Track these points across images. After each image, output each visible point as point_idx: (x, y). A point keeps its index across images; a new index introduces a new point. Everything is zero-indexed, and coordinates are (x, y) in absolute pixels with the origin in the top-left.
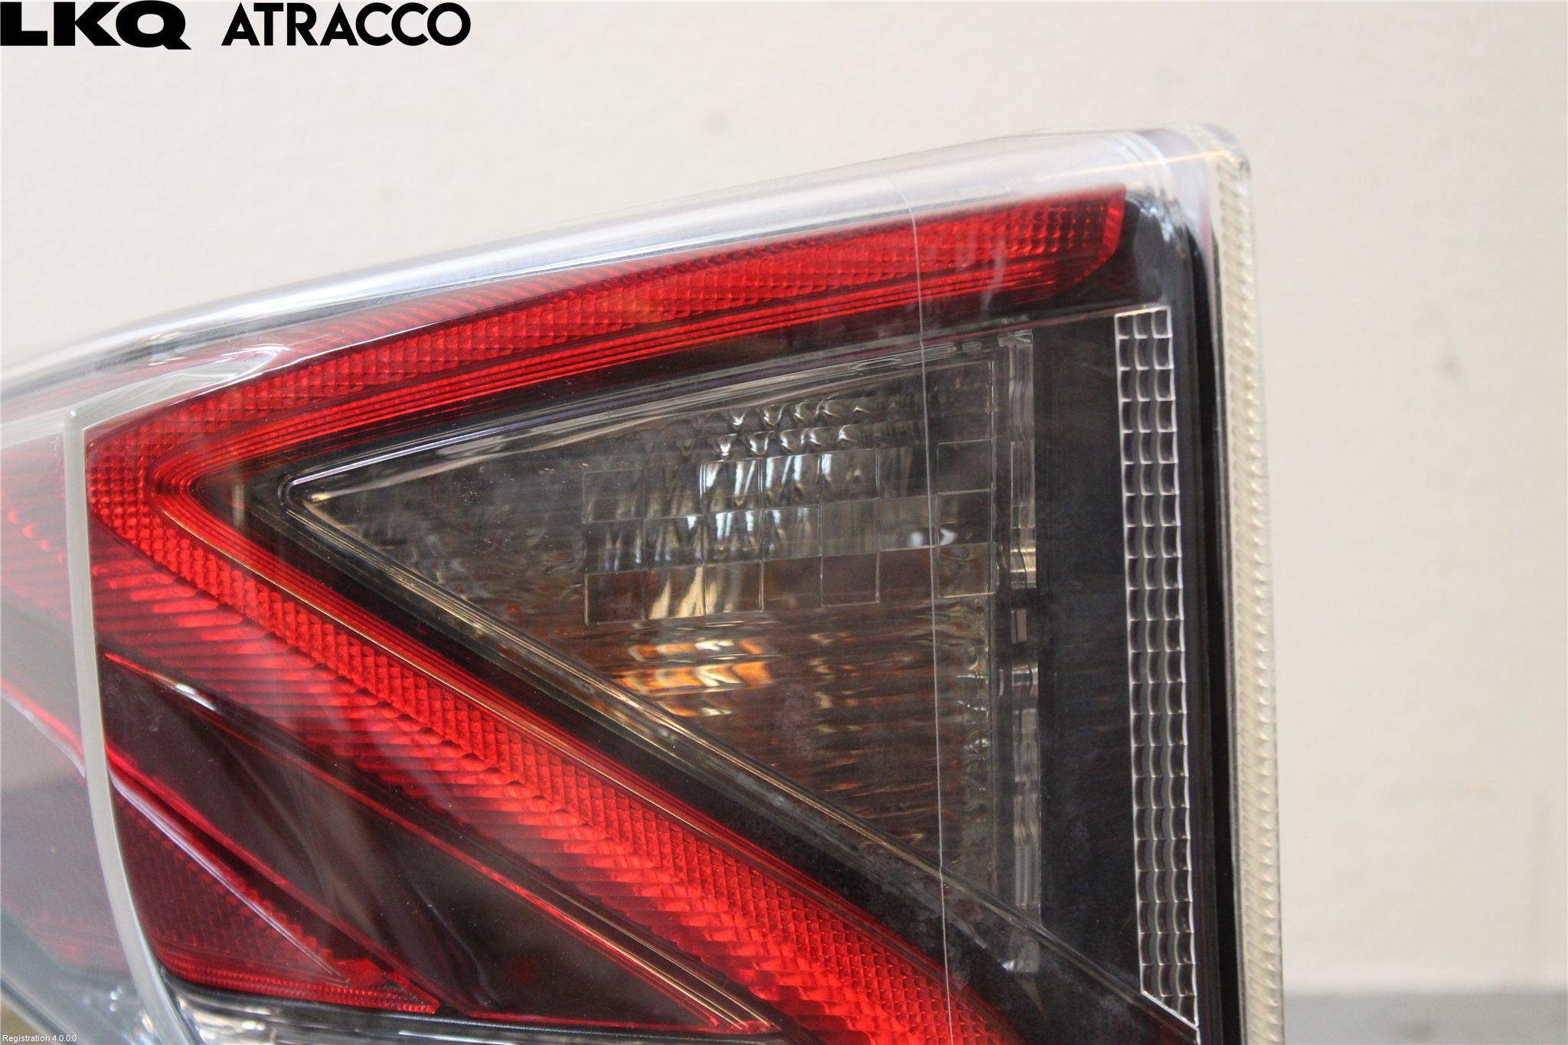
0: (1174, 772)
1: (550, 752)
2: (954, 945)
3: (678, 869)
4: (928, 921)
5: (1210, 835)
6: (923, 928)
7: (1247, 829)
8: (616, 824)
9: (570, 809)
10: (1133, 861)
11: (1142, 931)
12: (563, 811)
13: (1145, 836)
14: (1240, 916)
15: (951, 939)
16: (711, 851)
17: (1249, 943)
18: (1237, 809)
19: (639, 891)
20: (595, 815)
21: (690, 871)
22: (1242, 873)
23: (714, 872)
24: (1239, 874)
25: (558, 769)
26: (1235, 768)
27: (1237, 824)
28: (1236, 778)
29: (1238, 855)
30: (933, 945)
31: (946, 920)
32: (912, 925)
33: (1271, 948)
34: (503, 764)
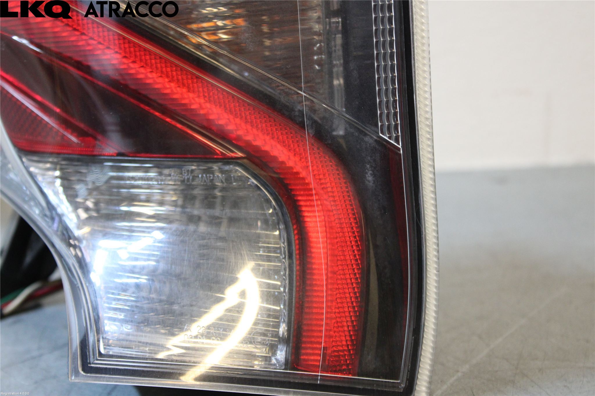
0: (390, 50)
1: (155, 54)
2: (309, 119)
3: (205, 97)
4: (299, 111)
5: (405, 74)
6: (297, 113)
7: (418, 71)
8: (181, 81)
9: (163, 75)
10: (376, 85)
11: (379, 111)
12: (161, 76)
13: (380, 75)
14: (416, 104)
15: (307, 117)
16: (217, 90)
17: (420, 114)
18: (414, 63)
19: (190, 106)
20: (173, 77)
21: (210, 97)
22: (417, 87)
23: (219, 98)
24: (415, 88)
25: (158, 61)
26: (414, 48)
27: (415, 69)
28: (414, 51)
29: (415, 81)
30: (301, 120)
31: (305, 110)
32: (293, 113)
33: (428, 116)
34: (137, 59)
